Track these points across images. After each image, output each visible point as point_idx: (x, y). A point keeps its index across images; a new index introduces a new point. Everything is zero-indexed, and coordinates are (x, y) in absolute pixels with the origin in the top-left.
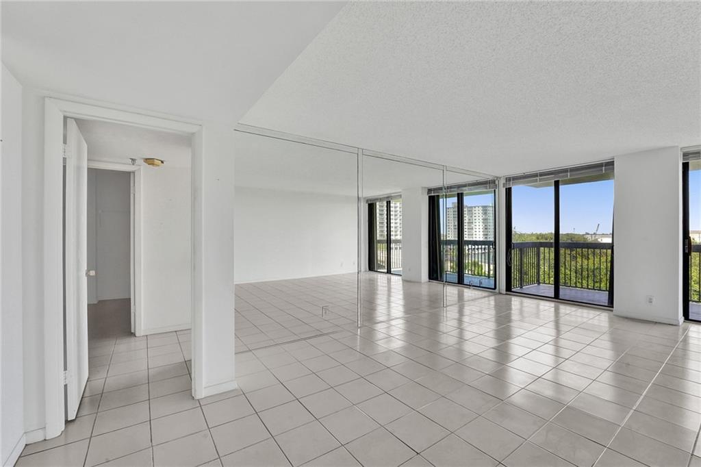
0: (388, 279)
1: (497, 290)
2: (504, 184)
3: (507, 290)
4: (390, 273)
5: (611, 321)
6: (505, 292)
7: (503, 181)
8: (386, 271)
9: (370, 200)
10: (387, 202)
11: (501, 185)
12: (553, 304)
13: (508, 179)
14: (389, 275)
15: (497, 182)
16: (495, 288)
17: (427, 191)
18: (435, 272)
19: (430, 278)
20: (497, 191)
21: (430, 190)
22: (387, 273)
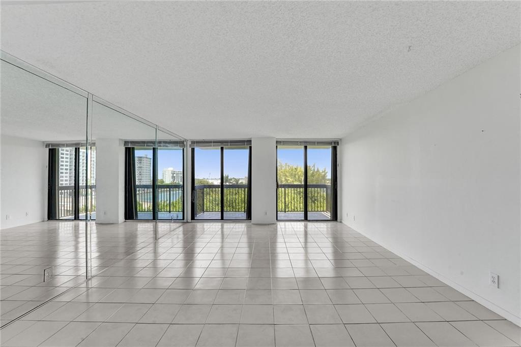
0: (75, 226)
1: (185, 221)
2: (190, 145)
3: (192, 219)
4: (78, 219)
5: (248, 227)
6: (190, 221)
7: (189, 143)
8: (73, 217)
9: (52, 145)
10: (76, 149)
11: (188, 146)
12: (220, 224)
13: (193, 142)
14: (77, 222)
15: (185, 143)
16: (183, 219)
17: (123, 143)
18: (131, 213)
19: (126, 218)
20: (185, 149)
21: (126, 143)
22: (75, 219)
